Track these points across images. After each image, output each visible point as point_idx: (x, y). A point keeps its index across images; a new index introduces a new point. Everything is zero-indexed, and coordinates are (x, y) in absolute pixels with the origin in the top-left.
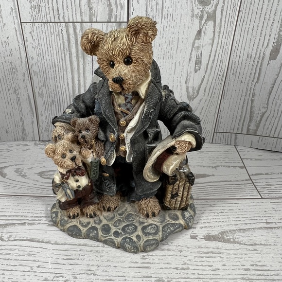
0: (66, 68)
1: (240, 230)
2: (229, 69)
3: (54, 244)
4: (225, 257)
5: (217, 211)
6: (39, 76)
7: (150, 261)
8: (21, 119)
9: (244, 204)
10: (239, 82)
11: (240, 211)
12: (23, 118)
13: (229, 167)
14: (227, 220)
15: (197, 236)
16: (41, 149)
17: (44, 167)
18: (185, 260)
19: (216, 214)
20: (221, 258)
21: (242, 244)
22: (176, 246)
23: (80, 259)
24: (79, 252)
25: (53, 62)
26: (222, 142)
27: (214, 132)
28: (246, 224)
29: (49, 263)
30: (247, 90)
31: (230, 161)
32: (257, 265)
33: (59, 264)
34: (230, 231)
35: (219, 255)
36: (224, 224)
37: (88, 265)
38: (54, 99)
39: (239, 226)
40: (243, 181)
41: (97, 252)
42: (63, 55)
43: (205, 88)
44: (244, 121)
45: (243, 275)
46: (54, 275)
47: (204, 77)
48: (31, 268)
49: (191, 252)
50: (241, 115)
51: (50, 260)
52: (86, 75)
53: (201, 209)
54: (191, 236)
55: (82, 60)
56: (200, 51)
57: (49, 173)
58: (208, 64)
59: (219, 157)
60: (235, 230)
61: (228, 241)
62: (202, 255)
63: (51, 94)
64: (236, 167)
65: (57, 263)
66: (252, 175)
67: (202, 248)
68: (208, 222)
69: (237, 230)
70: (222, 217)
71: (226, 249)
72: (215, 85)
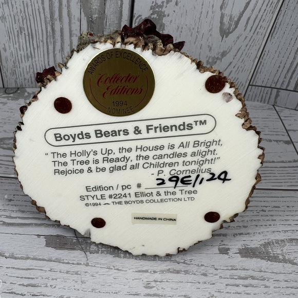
1: (292, 240)
4: (272, 287)
5: (256, 209)
7: (158, 292)
11: (289, 209)
13: (270, 141)
14: (272, 223)
19: (255, 213)
21: (296, 264)
22: (198, 265)
23: (49, 285)
24: (48, 274)
33: (15, 293)
34: (277, 242)
35: (262, 283)
39: (289, 234)
40: (290, 162)
41: (77, 273)
49: (221, 277)
54: (219, 249)
60: (283, 240)
63: (17, 18)
64: (280, 141)
65: (12, 293)
67: (236, 270)
68: (244, 227)
69: (286, 240)
70: (264, 218)
71: (273, 273)
72: (265, 14)
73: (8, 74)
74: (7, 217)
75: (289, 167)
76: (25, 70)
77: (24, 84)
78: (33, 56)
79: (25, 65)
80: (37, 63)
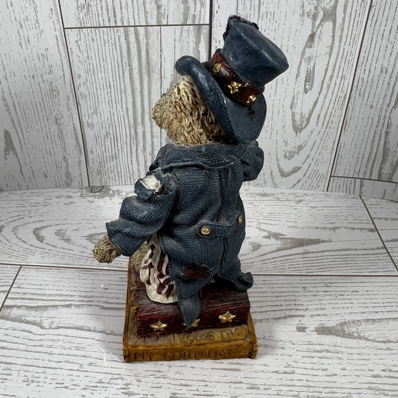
0: (125, 88)
2: (354, 89)
3: (110, 334)
6: (88, 100)
8: (65, 158)
9: (375, 284)
10: (369, 107)
12: (67, 157)
15: (306, 328)
16: (89, 203)
17: (95, 228)
18: (290, 361)
20: (340, 359)
25: (107, 80)
26: (341, 190)
27: (331, 176)
28: (377, 312)
29: (105, 360)
30: (379, 119)
31: (356, 221)
32: (390, 371)
38: (108, 130)
42: (121, 71)
43: (319, 115)
44: (374, 161)
45: (371, 383)
46: (111, 376)
47: (318, 99)
48: (81, 365)
50: (370, 153)
51: (105, 356)
52: (152, 97)
53: (312, 289)
55: (147, 78)
56: (312, 64)
57: (100, 237)
58: (323, 82)
61: (350, 336)
62: (313, 354)
66: (387, 241)
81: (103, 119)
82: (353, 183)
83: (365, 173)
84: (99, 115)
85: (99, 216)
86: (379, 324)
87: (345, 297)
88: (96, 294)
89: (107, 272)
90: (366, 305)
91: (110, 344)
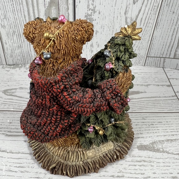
1: (168, 140)
3: (9, 152)
4: (155, 166)
5: (148, 123)
9: (171, 118)
10: (171, 13)
11: (167, 123)
13: (158, 85)
14: (157, 131)
16: (7, 72)
17: (8, 86)
18: (121, 168)
19: (148, 126)
21: (170, 153)
23: (30, 167)
26: (152, 65)
27: (147, 57)
28: (173, 135)
29: (4, 170)
30: (177, 20)
31: (160, 81)
34: (160, 141)
35: (150, 164)
36: (154, 135)
37: (36, 173)
39: (167, 137)
40: (170, 97)
43: (142, 19)
44: (172, 47)
47: (141, 8)
49: (126, 161)
50: (171, 42)
51: (4, 168)
53: (135, 121)
57: (11, 91)
59: (151, 77)
60: (163, 141)
61: (158, 151)
62: (136, 163)
63: (11, 26)
64: (164, 85)
66: (178, 92)
67: (135, 157)
68: (141, 133)
69: (165, 140)
70: (152, 128)
71: (156, 158)
72: (151, 15)
73: (8, 57)
74: (9, 132)
75: (169, 100)
76: (17, 54)
77: (17, 62)
78: (22, 47)
79: (18, 51)
80: (24, 50)
81: (10, 22)
82: (159, 60)
83: (166, 54)
84: (7, 19)
85: (12, 79)
86: (175, 142)
87: (154, 126)
88: (4, 126)
89: (13, 112)
90: (167, 131)
91: (9, 159)
